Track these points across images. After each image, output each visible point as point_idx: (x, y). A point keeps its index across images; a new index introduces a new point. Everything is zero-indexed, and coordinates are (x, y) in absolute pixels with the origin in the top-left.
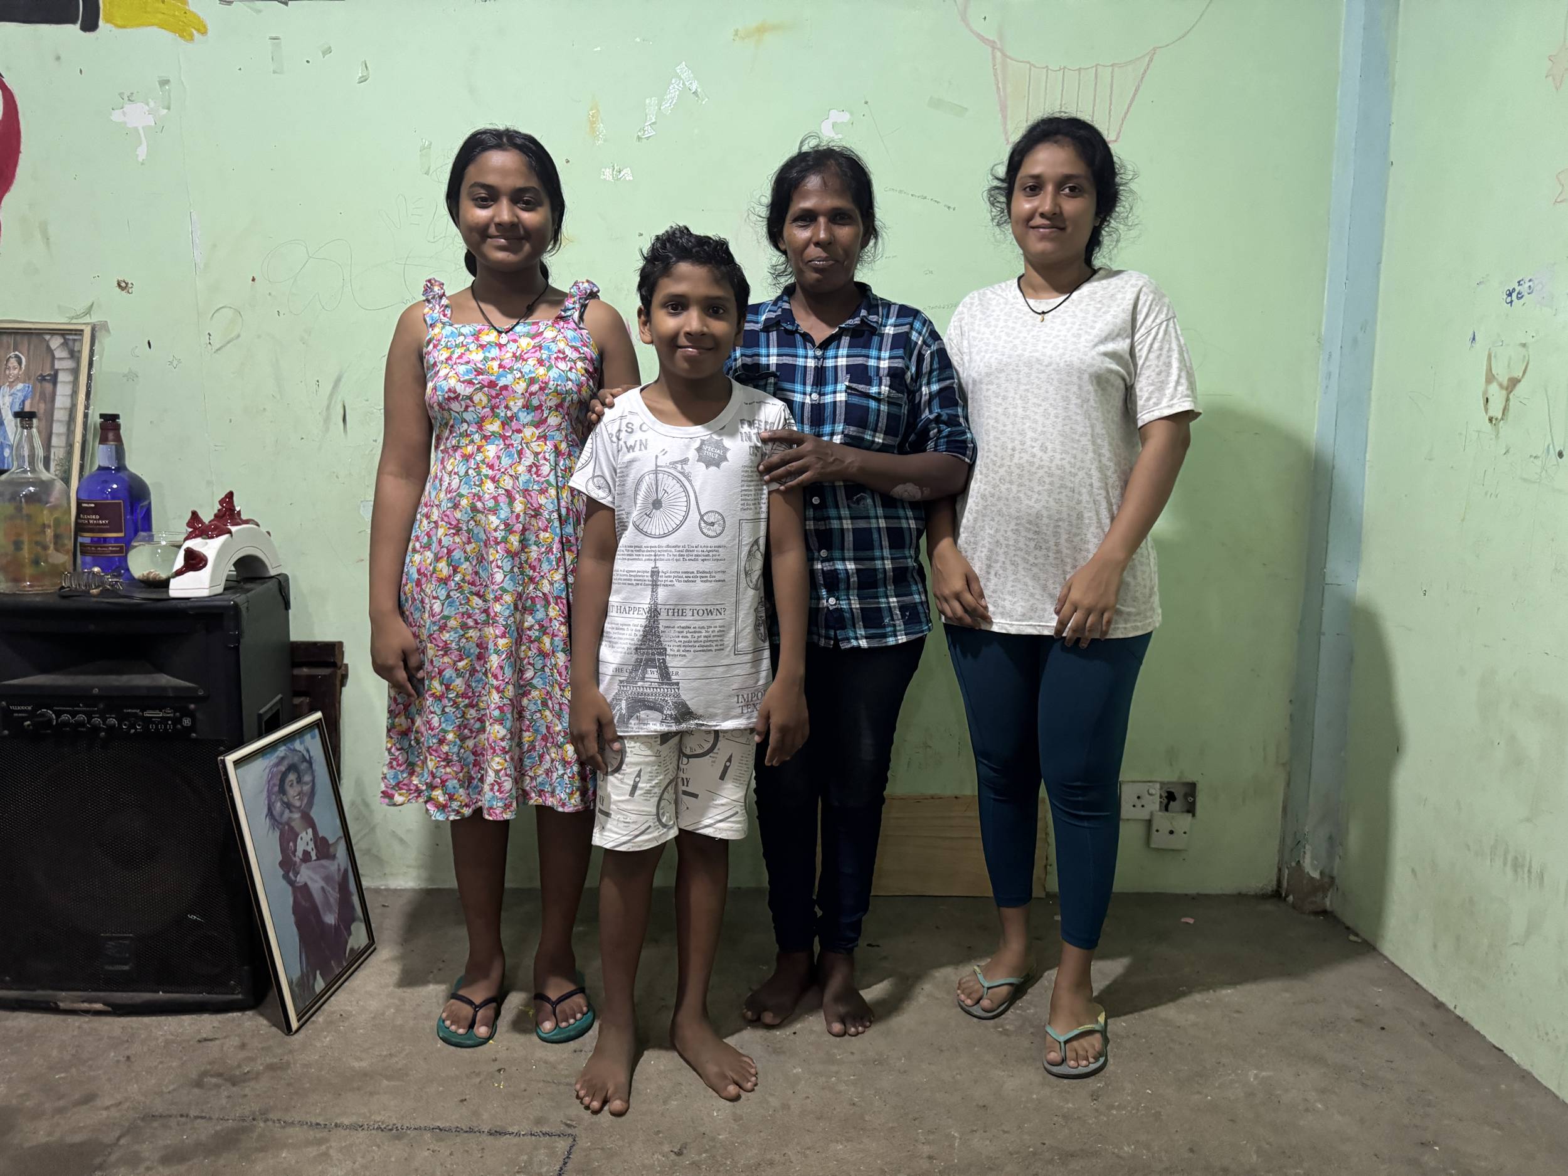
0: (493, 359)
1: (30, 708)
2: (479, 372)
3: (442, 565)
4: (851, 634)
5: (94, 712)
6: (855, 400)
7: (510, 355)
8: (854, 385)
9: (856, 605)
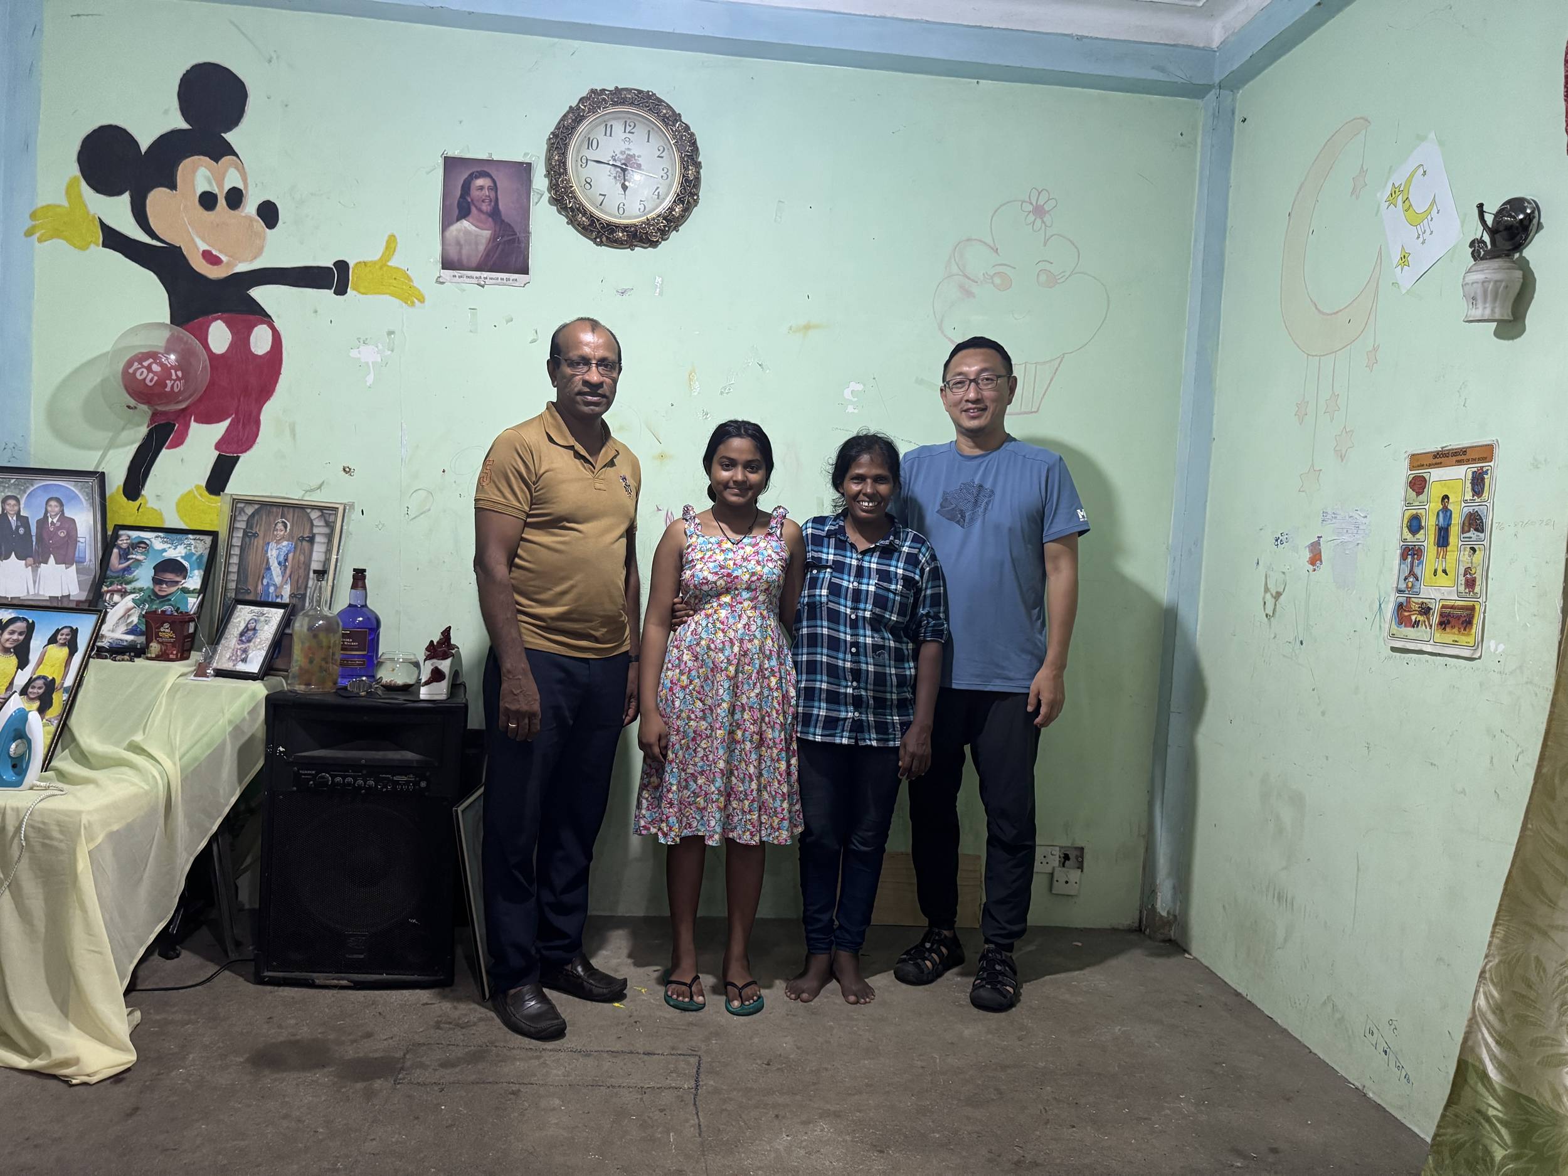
0: (730, 559)
1: (314, 772)
2: (722, 567)
3: (684, 678)
4: (867, 736)
5: (359, 776)
6: (881, 592)
7: (740, 557)
8: (881, 583)
9: (871, 718)
